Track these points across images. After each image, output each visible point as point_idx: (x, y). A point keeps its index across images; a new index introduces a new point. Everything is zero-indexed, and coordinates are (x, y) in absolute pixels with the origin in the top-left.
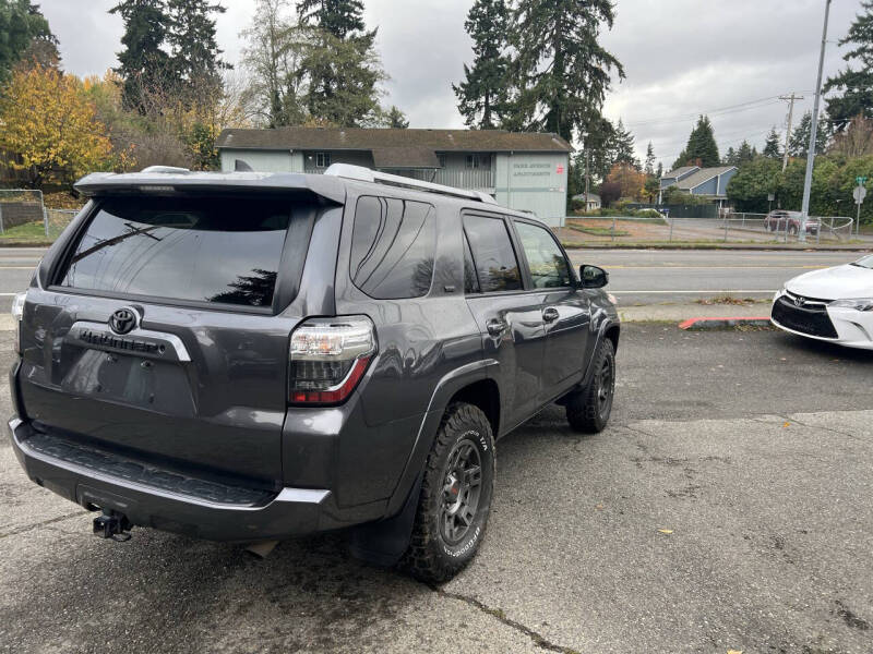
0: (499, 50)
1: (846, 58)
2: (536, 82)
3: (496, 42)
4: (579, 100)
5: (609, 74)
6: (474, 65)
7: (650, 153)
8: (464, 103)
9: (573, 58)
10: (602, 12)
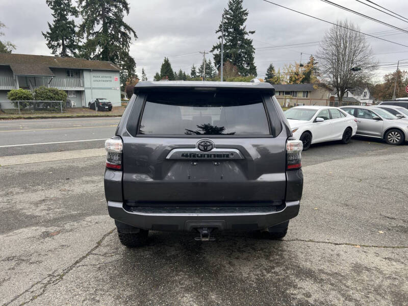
0: (67, 17)
1: (219, 38)
2: (94, 36)
3: (65, 13)
4: (116, 46)
5: (130, 36)
6: (54, 23)
7: (143, 73)
8: (49, 43)
9: (112, 26)
10: (123, 6)
